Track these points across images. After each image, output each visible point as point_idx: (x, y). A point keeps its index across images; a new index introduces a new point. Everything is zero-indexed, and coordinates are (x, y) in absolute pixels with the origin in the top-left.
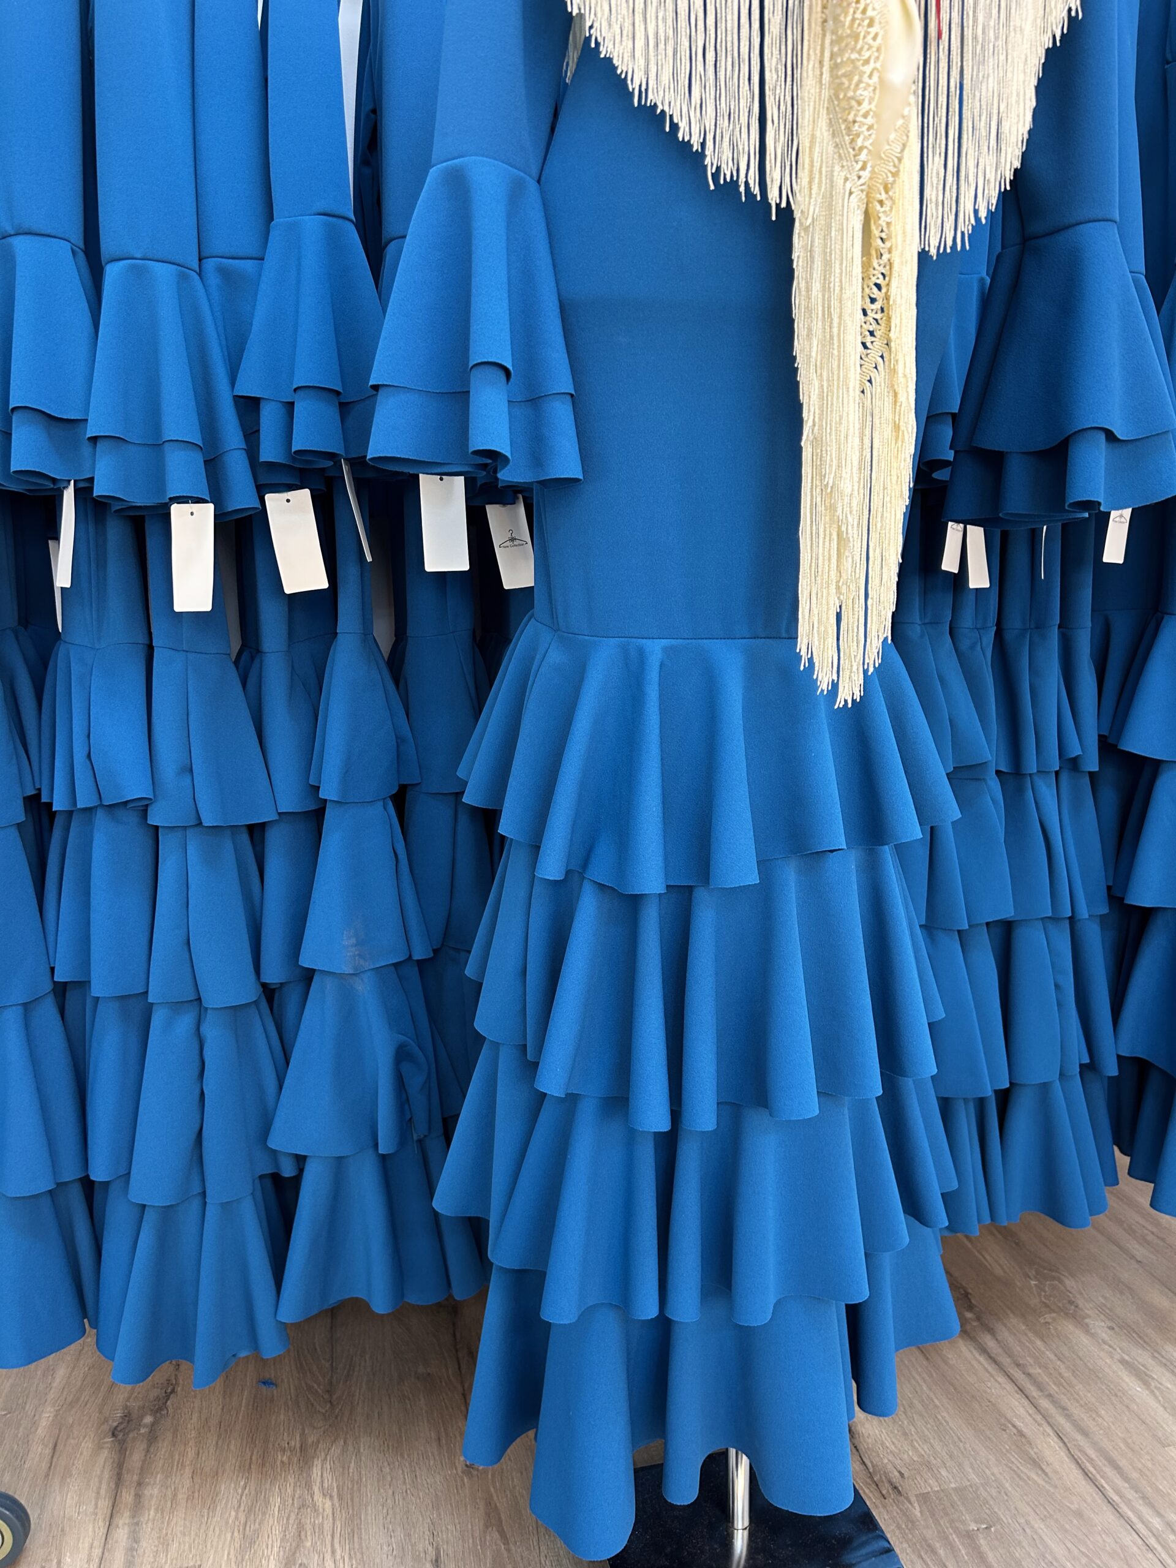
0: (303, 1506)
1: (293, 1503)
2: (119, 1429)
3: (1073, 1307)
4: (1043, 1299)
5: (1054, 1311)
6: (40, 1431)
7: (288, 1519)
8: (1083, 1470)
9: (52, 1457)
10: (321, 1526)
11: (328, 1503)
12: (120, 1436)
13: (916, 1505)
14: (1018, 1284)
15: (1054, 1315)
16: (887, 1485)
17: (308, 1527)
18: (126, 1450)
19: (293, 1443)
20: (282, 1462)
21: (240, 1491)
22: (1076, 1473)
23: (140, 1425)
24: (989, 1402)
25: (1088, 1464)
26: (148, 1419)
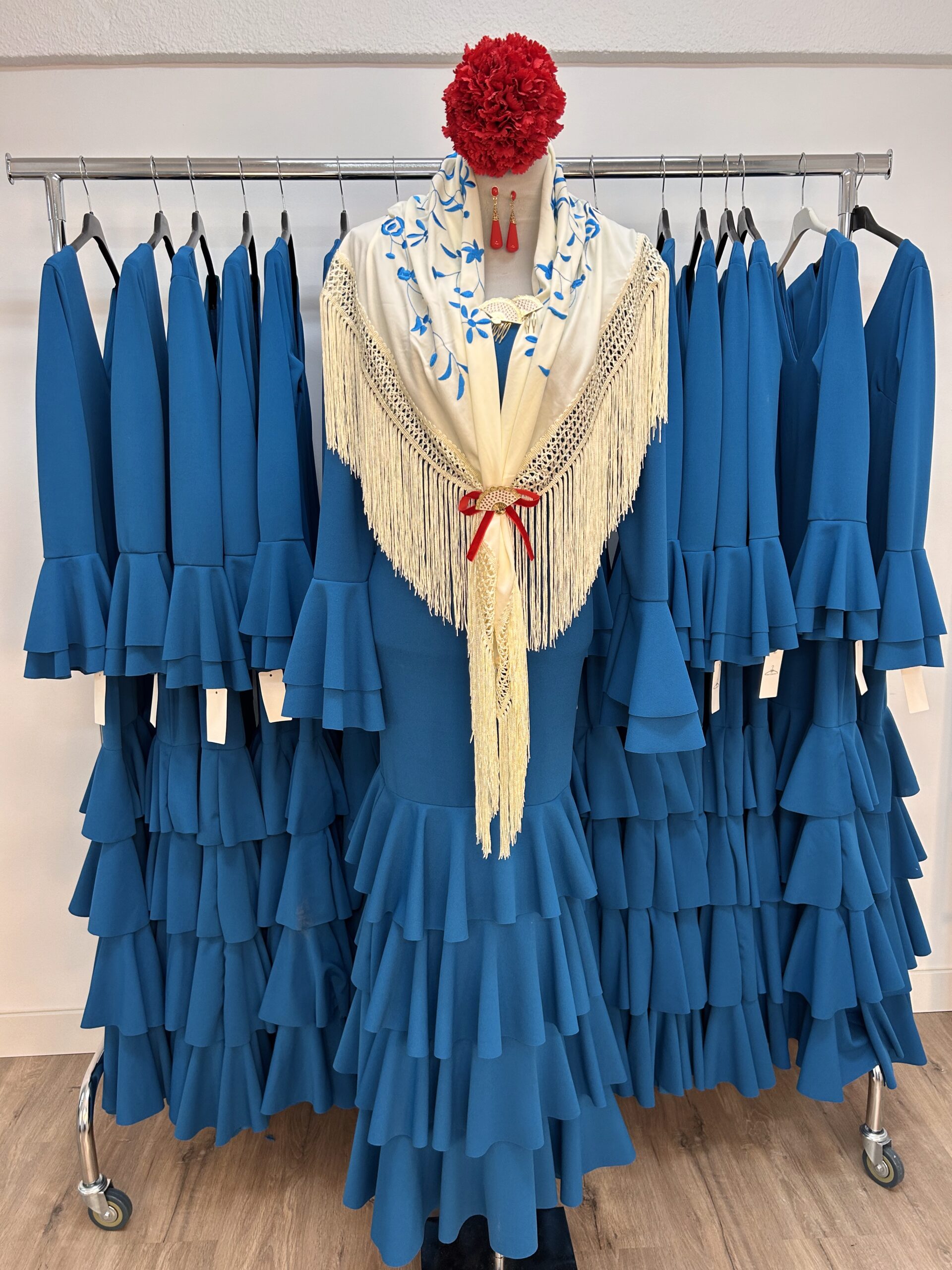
0: (277, 1213)
1: (272, 1211)
2: (187, 1156)
3: (766, 1141)
4: (749, 1133)
5: (753, 1142)
6: (145, 1153)
7: (267, 1220)
8: (726, 1247)
9: (150, 1170)
10: (284, 1226)
11: (290, 1213)
12: (186, 1161)
13: (618, 1255)
14: (738, 1121)
15: (752, 1145)
16: (605, 1241)
17: (277, 1226)
18: (189, 1169)
19: (278, 1176)
20: (270, 1186)
21: (245, 1201)
22: (721, 1248)
23: (198, 1156)
24: (687, 1197)
25: (731, 1244)
26: (203, 1153)
